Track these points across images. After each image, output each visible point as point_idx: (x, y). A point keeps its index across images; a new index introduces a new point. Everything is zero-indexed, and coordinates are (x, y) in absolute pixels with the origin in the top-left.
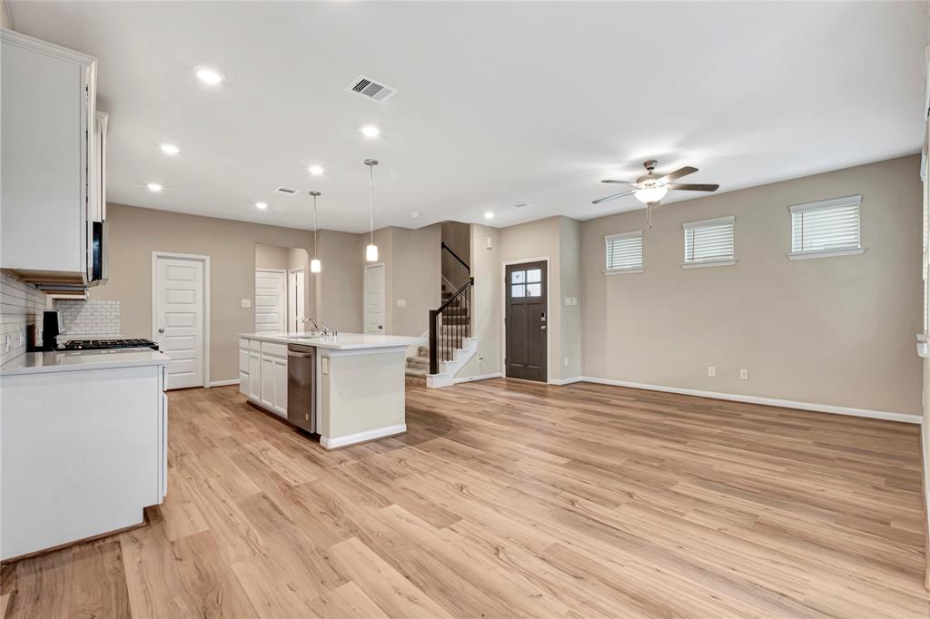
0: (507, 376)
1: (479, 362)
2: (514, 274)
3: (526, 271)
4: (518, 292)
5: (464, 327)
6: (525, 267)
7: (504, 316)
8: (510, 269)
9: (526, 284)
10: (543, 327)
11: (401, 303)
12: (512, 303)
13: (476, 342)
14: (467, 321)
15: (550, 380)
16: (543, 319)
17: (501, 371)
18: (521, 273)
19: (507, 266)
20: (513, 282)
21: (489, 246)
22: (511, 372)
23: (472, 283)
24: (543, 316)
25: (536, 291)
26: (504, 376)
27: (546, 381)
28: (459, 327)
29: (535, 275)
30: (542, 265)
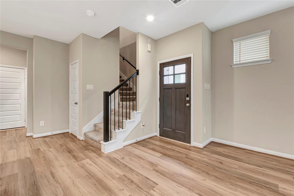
0: (160, 135)
1: (142, 127)
2: (165, 69)
3: (174, 66)
4: (168, 81)
5: (131, 103)
6: (174, 63)
7: (158, 97)
8: (163, 66)
9: (174, 75)
10: (188, 105)
11: (89, 87)
12: (164, 88)
13: (140, 115)
14: (134, 100)
15: (193, 143)
16: (188, 99)
17: (156, 132)
18: (171, 68)
19: (160, 64)
20: (165, 74)
21: (149, 49)
22: (163, 133)
23: (138, 74)
24: (188, 96)
25: (182, 80)
26: (158, 135)
27: (190, 143)
28: (128, 103)
29: (181, 68)
30: (187, 61)
